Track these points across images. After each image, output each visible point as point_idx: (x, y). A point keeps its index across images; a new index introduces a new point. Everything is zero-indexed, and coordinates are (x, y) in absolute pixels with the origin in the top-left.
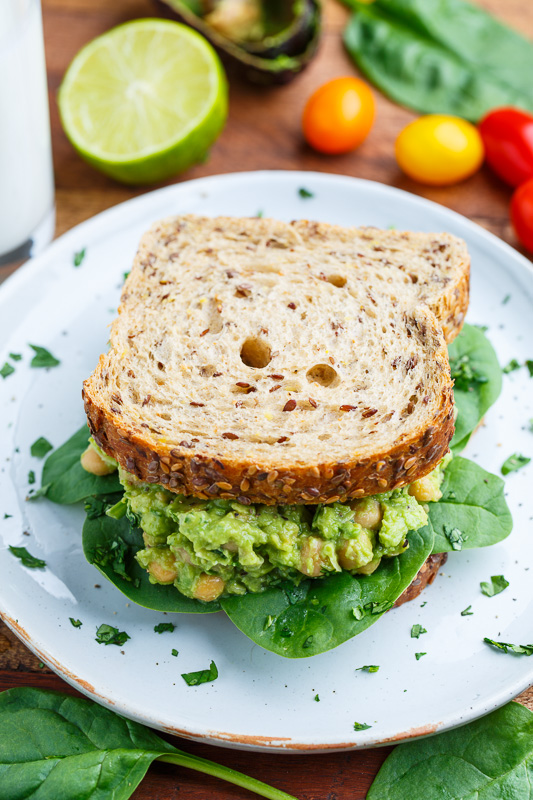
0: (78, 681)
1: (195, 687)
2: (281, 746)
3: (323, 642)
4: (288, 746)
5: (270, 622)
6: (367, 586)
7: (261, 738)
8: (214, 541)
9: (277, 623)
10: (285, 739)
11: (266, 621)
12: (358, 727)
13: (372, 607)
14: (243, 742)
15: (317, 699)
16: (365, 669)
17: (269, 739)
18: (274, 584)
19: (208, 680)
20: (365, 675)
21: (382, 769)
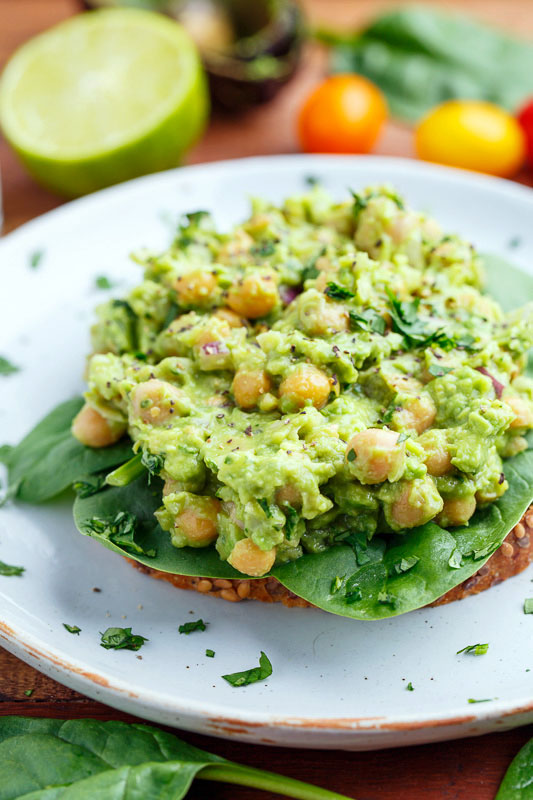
0: (85, 674)
1: (242, 688)
2: (374, 727)
3: (414, 597)
4: (383, 727)
5: (339, 583)
6: (462, 537)
7: (345, 720)
8: (266, 482)
9: (349, 585)
10: (377, 718)
11: (333, 583)
12: (472, 702)
13: (473, 554)
14: (319, 726)
15: (411, 688)
16: (469, 650)
17: (357, 720)
18: (340, 538)
19: (260, 678)
20: (470, 658)
21: (509, 773)
